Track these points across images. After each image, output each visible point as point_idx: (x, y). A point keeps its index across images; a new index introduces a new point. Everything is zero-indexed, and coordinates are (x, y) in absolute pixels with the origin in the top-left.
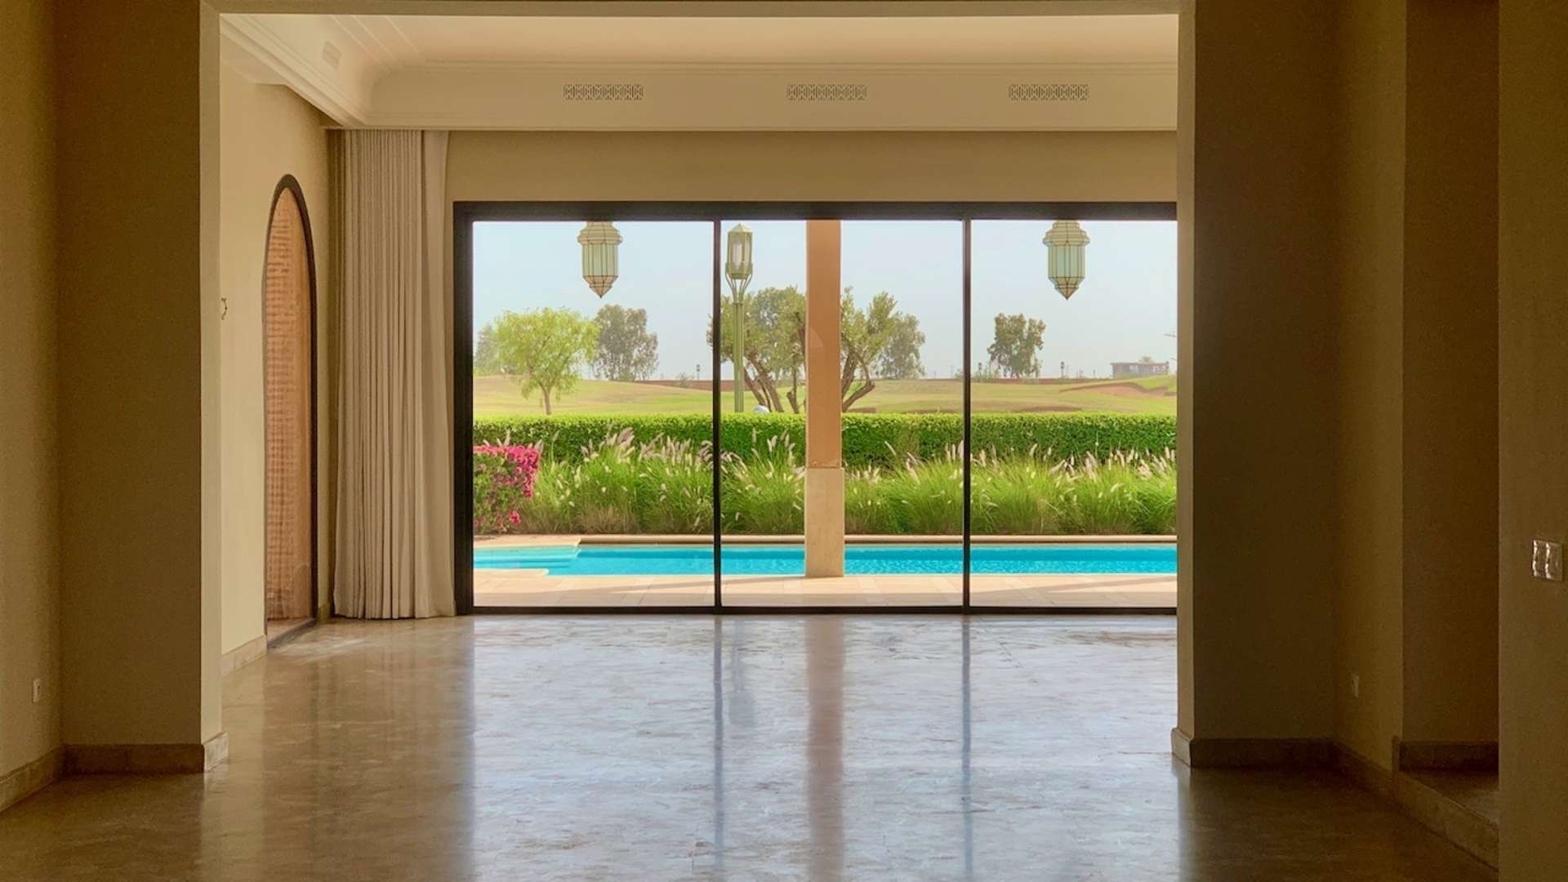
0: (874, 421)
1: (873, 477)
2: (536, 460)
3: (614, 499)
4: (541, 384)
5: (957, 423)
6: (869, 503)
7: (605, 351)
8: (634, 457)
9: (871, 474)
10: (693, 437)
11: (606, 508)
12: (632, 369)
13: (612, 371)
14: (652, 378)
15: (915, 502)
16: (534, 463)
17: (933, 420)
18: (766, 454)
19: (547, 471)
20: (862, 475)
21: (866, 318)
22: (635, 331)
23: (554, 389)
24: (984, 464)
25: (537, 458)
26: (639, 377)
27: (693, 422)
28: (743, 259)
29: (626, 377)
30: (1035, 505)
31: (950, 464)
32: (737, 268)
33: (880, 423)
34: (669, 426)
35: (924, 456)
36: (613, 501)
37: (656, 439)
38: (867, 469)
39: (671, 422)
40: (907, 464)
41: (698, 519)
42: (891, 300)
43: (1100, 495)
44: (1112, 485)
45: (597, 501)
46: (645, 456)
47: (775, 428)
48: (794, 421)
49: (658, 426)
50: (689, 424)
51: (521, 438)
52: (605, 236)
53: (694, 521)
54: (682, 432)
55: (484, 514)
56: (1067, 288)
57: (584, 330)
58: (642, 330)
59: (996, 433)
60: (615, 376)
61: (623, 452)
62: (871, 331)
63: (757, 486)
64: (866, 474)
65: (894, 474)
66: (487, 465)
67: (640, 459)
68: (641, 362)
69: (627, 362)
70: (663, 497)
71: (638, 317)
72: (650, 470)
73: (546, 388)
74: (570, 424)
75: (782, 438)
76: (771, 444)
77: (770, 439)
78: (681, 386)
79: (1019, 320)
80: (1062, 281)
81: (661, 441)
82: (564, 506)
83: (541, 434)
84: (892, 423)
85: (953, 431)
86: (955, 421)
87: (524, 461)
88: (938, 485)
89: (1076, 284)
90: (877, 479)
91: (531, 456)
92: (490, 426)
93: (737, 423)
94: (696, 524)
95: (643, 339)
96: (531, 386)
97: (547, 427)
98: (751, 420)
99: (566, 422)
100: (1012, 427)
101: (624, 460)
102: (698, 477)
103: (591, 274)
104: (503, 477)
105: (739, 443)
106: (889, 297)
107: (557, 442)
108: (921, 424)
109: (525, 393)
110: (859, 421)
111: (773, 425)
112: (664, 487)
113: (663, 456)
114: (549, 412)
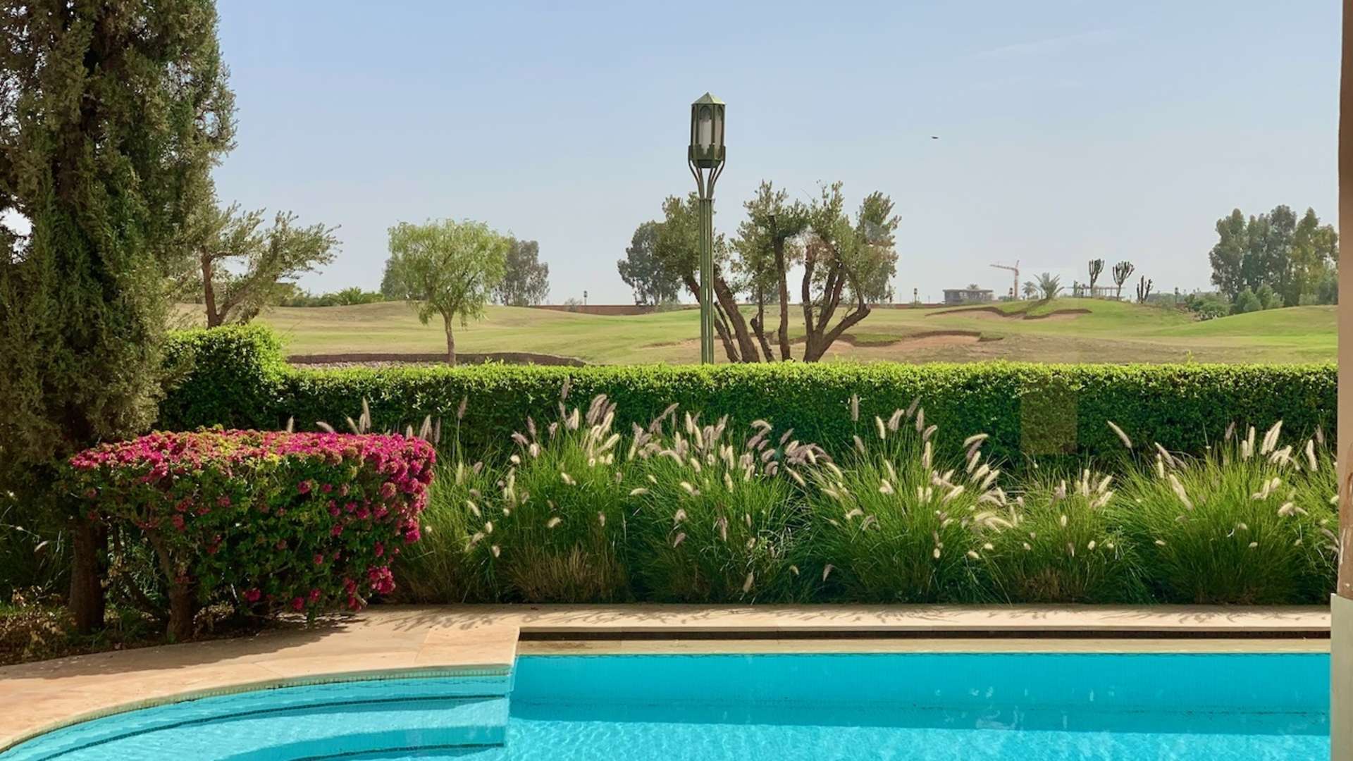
1: (1098, 494)
2: (426, 466)
3: (582, 535)
4: (441, 309)
8: (620, 451)
10: (732, 410)
11: (567, 555)
12: (525, 295)
13: (507, 297)
14: (543, 303)
15: (1179, 543)
16: (423, 471)
17: (1186, 377)
19: (449, 479)
21: (856, 224)
22: (529, 260)
23: (457, 316)
25: (429, 459)
26: (531, 302)
27: (731, 381)
28: (713, 141)
29: (520, 303)
32: (705, 152)
33: (1084, 383)
34: (685, 387)
36: (579, 540)
37: (664, 416)
39: (689, 380)
40: (1159, 467)
41: (751, 578)
42: (887, 201)
45: (548, 542)
46: (641, 452)
47: (896, 394)
48: (922, 379)
49: (662, 389)
50: (724, 384)
51: (399, 411)
53: (744, 581)
54: (709, 400)
55: (314, 582)
57: (491, 246)
58: (535, 260)
60: (510, 302)
61: (599, 444)
63: (866, 513)
66: (320, 481)
67: (631, 455)
68: (533, 288)
69: (521, 288)
70: (682, 536)
71: (531, 248)
72: (652, 478)
73: (447, 313)
74: (493, 384)
78: (570, 311)
81: (674, 420)
82: (482, 551)
83: (437, 404)
84: (1109, 383)
87: (401, 469)
90: (1105, 496)
91: (416, 458)
92: (339, 389)
93: (814, 382)
94: (746, 588)
95: (535, 268)
96: (432, 310)
97: (448, 391)
98: (841, 378)
99: (486, 381)
101: (602, 459)
102: (747, 492)
104: (355, 506)
106: (884, 197)
107: (468, 419)
109: (424, 319)
110: (1045, 380)
111: (887, 384)
112: (681, 514)
113: (678, 450)
114: (450, 343)
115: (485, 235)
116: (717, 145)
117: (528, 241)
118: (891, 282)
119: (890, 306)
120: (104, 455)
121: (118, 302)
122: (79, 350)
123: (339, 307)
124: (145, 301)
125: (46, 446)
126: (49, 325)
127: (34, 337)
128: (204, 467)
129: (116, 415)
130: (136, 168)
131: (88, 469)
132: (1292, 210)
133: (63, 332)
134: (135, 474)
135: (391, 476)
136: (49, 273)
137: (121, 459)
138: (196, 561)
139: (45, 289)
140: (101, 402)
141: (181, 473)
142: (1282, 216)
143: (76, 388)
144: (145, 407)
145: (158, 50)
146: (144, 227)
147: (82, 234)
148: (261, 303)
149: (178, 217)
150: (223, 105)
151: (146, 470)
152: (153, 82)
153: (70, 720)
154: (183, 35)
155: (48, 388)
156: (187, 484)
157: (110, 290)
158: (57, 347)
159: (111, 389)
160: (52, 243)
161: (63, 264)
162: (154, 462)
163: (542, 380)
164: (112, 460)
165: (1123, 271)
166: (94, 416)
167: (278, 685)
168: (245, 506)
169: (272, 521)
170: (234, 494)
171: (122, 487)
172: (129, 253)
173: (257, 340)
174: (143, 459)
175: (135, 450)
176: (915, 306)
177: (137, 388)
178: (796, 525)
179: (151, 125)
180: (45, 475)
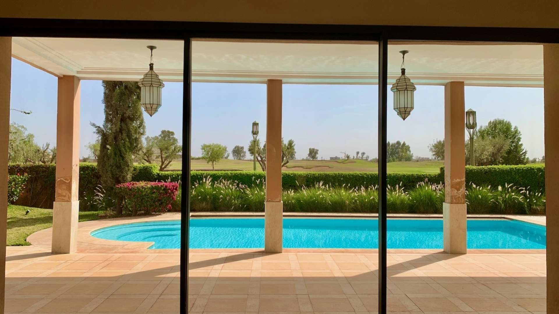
0: (292, 174)
1: (292, 193)
3: (205, 200)
4: (211, 161)
5: (318, 175)
6: (290, 202)
7: (236, 154)
8: (212, 186)
9: (291, 192)
10: (232, 179)
11: (203, 203)
12: (241, 158)
13: (237, 158)
14: (245, 159)
15: (305, 201)
16: (176, 189)
18: (256, 185)
20: (288, 192)
21: (287, 145)
24: (328, 189)
26: (242, 159)
29: (240, 159)
30: (345, 203)
31: (317, 189)
32: (255, 132)
34: (224, 175)
35: (308, 186)
37: (220, 180)
38: (289, 191)
40: (303, 189)
41: (233, 207)
42: (293, 141)
43: (366, 200)
44: (371, 197)
45: (199, 201)
46: (216, 185)
47: (260, 176)
49: (220, 176)
50: (232, 175)
52: (152, 82)
54: (229, 178)
55: (156, 207)
56: (405, 114)
59: (330, 178)
61: (208, 184)
62: (288, 148)
63: (253, 196)
64: (289, 192)
65: (298, 191)
66: (157, 190)
67: (214, 186)
68: (243, 156)
69: (240, 156)
70: (221, 200)
72: (217, 190)
73: (213, 162)
75: (262, 180)
76: (258, 182)
77: (258, 181)
79: (314, 149)
80: (403, 110)
85: (317, 178)
86: (317, 175)
88: (313, 196)
89: (410, 112)
90: (293, 194)
91: (175, 186)
92: (166, 175)
93: (247, 174)
94: (232, 208)
95: (243, 152)
96: (209, 161)
98: (252, 173)
100: (336, 176)
101: (209, 187)
102: (233, 192)
103: (144, 103)
104: (163, 194)
105: (248, 181)
108: (306, 175)
109: (208, 163)
110: (287, 174)
111: (259, 175)
112: (221, 196)
113: (221, 186)
114: (213, 168)
115: (221, 146)
116: (257, 131)
117: (242, 146)
118: (317, 155)
119: (316, 161)
120: (121, 185)
121: (124, 160)
122: (118, 168)
123: (201, 160)
124: (129, 160)
125: (112, 184)
126: (113, 164)
127: (110, 166)
128: (137, 187)
129: (124, 178)
130: (128, 138)
131: (118, 187)
132: (400, 142)
133: (115, 165)
134: (126, 188)
135: (169, 189)
136: (113, 155)
137: (124, 186)
138: (136, 203)
139: (112, 158)
140: (121, 177)
141: (133, 188)
142: (398, 143)
143: (117, 174)
144: (130, 178)
145: (132, 120)
146: (130, 148)
147: (119, 149)
148: (172, 159)
149: (136, 146)
150: (144, 128)
151: (127, 188)
152: (131, 124)
153: (110, 226)
154: (136, 117)
155: (112, 174)
156: (134, 190)
157: (123, 158)
158: (114, 167)
159: (123, 174)
160: (114, 151)
161: (115, 154)
162: (129, 186)
163: (201, 174)
164: (122, 186)
165: (363, 154)
166: (120, 179)
167: (146, 222)
168: (144, 194)
169: (148, 196)
170: (142, 192)
171: (124, 190)
172: (126, 152)
173: (152, 167)
174: (127, 186)
175: (126, 185)
176: (322, 161)
177: (127, 175)
178: (242, 198)
179: (131, 131)
180: (112, 188)
